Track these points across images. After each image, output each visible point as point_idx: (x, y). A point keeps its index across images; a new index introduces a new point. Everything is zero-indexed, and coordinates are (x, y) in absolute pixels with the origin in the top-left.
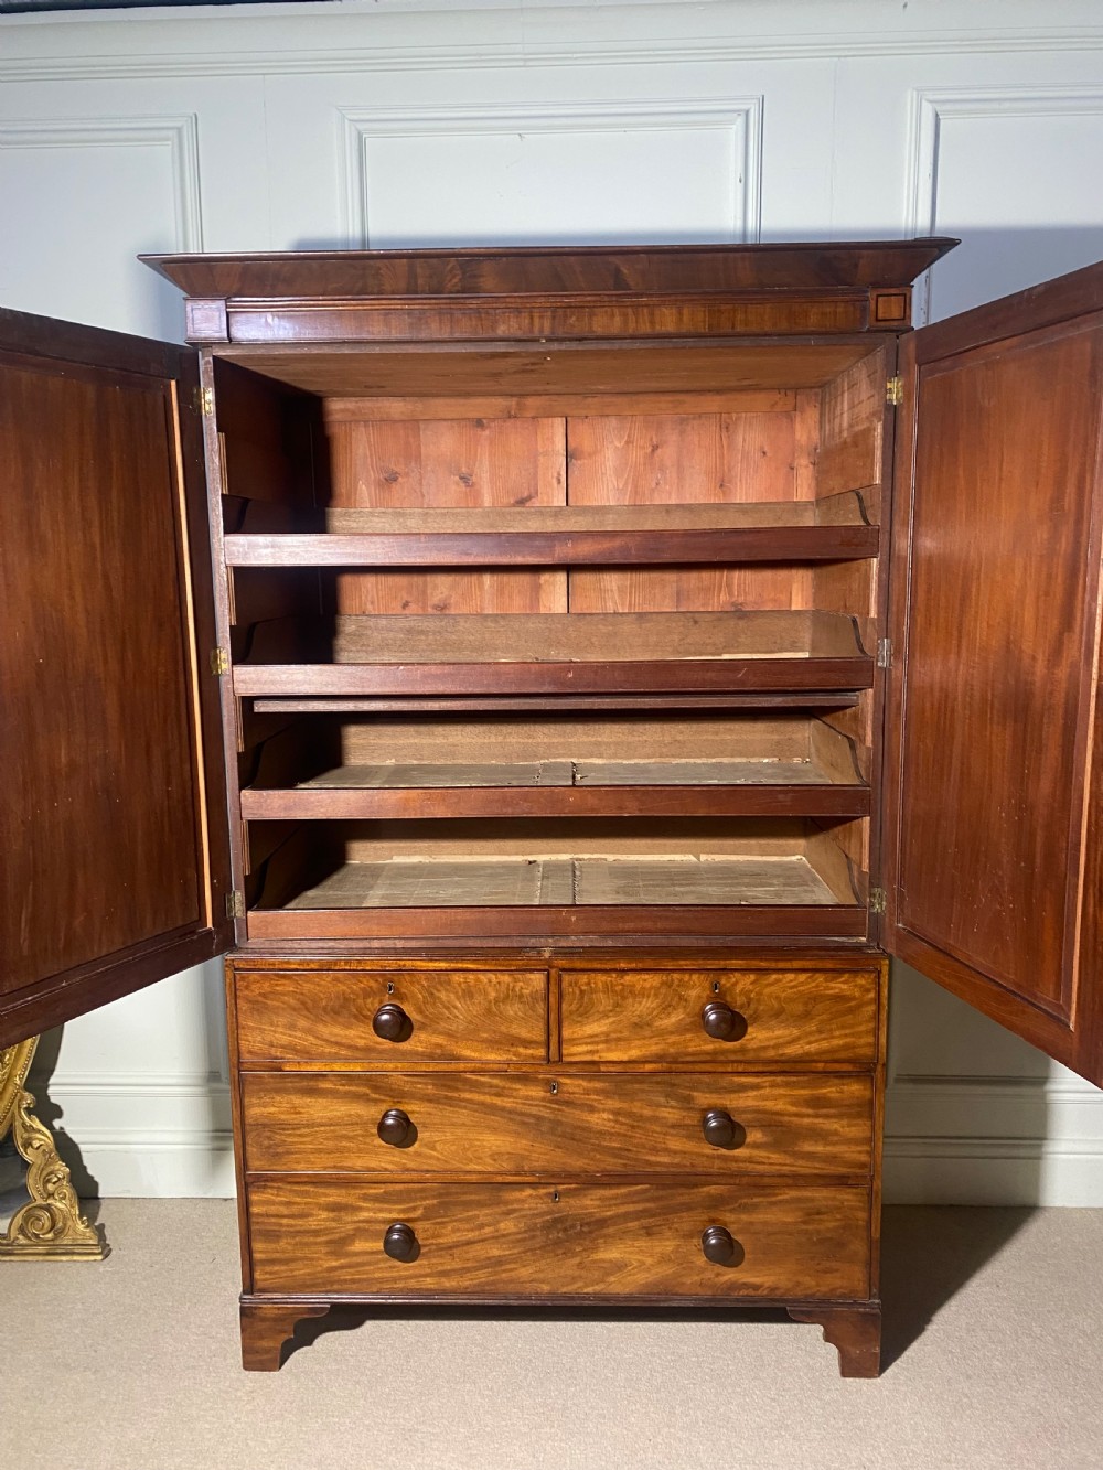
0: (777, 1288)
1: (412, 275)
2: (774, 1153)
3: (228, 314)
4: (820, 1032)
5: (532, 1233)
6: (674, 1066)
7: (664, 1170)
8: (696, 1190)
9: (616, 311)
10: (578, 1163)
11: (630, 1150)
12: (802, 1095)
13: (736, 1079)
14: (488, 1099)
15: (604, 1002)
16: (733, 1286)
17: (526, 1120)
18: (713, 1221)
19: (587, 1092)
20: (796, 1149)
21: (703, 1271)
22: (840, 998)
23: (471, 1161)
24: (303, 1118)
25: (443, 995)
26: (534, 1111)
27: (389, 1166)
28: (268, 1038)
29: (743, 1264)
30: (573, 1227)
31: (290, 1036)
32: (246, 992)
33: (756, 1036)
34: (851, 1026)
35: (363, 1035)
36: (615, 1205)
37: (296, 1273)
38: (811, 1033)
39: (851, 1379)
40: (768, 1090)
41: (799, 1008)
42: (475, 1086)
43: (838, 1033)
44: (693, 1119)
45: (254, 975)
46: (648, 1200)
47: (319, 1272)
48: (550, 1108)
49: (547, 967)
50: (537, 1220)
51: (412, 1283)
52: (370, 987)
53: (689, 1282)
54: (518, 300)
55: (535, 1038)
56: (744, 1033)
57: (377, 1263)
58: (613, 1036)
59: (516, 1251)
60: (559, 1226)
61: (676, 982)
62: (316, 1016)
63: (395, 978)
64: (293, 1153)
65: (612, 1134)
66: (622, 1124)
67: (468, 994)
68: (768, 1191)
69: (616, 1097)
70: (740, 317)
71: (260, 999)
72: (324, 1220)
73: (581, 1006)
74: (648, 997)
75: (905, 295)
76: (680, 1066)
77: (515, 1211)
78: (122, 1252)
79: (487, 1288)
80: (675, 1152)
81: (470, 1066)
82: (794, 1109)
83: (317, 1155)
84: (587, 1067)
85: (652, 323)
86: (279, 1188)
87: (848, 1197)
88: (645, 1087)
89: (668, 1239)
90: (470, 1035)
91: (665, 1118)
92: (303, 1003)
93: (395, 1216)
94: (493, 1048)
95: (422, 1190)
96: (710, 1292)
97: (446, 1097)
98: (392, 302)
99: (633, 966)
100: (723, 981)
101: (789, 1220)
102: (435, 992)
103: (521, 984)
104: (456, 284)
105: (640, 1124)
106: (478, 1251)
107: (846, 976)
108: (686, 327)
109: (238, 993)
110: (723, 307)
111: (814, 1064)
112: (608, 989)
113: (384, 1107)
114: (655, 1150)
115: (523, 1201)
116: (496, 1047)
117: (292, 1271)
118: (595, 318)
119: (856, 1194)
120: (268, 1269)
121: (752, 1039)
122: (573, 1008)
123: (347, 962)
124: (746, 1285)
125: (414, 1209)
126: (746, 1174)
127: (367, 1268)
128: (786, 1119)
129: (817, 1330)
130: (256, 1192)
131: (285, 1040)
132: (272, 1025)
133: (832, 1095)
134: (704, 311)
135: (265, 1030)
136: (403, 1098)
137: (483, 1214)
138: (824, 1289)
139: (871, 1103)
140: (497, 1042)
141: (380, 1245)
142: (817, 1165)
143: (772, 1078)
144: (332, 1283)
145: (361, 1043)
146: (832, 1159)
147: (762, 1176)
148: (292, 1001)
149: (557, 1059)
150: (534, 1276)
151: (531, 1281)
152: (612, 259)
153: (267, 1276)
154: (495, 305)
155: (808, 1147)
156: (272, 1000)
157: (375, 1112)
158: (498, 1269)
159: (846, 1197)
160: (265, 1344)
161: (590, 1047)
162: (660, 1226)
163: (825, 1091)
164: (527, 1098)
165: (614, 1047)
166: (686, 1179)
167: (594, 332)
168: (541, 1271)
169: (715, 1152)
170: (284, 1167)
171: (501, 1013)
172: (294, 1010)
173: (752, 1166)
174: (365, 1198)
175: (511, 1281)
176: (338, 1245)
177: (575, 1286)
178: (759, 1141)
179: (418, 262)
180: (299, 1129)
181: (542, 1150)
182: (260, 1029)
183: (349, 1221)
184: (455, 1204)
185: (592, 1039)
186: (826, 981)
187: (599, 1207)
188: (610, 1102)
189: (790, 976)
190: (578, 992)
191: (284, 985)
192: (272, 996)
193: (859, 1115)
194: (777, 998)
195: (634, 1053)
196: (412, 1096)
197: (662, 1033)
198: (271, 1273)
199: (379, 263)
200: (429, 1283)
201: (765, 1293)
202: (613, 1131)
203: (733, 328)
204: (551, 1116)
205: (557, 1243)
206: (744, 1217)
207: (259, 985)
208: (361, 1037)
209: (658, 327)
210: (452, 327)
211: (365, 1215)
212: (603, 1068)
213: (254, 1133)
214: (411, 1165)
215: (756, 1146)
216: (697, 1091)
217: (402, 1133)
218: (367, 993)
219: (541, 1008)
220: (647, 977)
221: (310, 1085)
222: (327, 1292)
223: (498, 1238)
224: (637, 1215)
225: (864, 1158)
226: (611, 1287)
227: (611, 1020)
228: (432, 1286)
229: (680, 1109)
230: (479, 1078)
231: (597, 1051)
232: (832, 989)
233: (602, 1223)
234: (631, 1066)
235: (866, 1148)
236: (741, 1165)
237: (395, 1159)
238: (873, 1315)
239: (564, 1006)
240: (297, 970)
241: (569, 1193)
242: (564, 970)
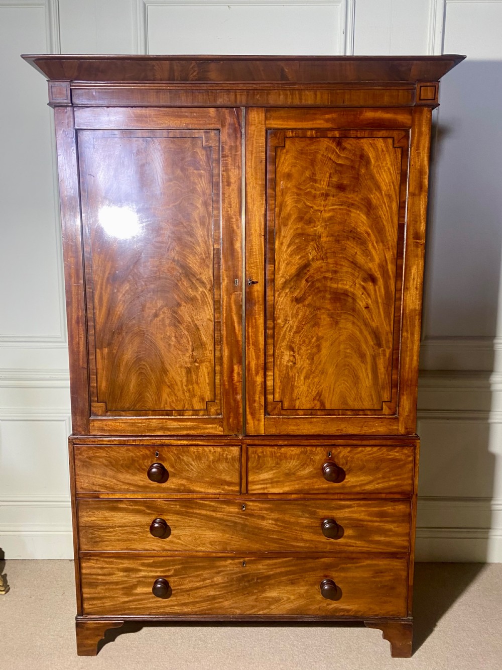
0: (360, 611)
1: (172, 70)
2: (358, 541)
3: (71, 89)
4: (383, 478)
5: (232, 583)
6: (307, 496)
7: (301, 550)
8: (317, 560)
9: (282, 93)
10: (256, 547)
11: (282, 540)
12: (373, 511)
13: (339, 502)
14: (209, 513)
15: (270, 462)
16: (336, 610)
17: (229, 524)
18: (326, 576)
19: (261, 509)
20: (370, 539)
21: (320, 602)
22: (394, 460)
23: (199, 545)
24: (111, 523)
25: (185, 458)
26: (233, 519)
27: (156, 548)
28: (91, 482)
29: (342, 598)
30: (253, 579)
31: (103, 479)
32: (80, 457)
33: (351, 480)
34: (400, 475)
35: (142, 479)
36: (275, 568)
37: (105, 605)
38: (379, 479)
39: (397, 658)
40: (356, 508)
41: (373, 465)
42: (202, 506)
43: (393, 479)
44: (316, 523)
45: (84, 447)
46: (292, 566)
47: (118, 604)
48: (241, 518)
49: (240, 444)
50: (234, 576)
51: (168, 610)
52: (146, 454)
53: (313, 608)
54: (229, 85)
55: (234, 481)
56: (344, 478)
57: (149, 599)
58: (275, 480)
59: (223, 592)
60: (246, 579)
61: (309, 452)
62: (117, 469)
63: (160, 449)
64: (104, 541)
65: (274, 531)
66: (279, 526)
67: (199, 457)
68: (355, 561)
69: (276, 512)
70: (347, 97)
71: (87, 460)
72: (121, 577)
73: (258, 464)
74: (294, 459)
75: (435, 86)
76: (310, 496)
77: (222, 571)
78: (15, 590)
79: (207, 612)
80: (307, 541)
81: (200, 496)
82: (370, 518)
83: (117, 542)
84: (262, 497)
85: (301, 99)
86: (97, 559)
87: (397, 564)
88: (291, 506)
89: (302, 586)
90: (200, 479)
91: (302, 523)
92: (110, 462)
93: (159, 574)
94: (211, 487)
95: (174, 561)
96: (324, 614)
97: (187, 512)
98: (161, 85)
99: (286, 443)
100: (333, 451)
101: (366, 576)
102: (180, 456)
103: (226, 452)
104: (195, 76)
105: (288, 526)
106: (203, 592)
107: (398, 448)
108: (319, 102)
109: (75, 457)
110: (338, 91)
111: (380, 495)
112: (272, 455)
113: (153, 517)
114: (296, 539)
115: (226, 566)
116: (213, 486)
117: (103, 603)
118: (269, 96)
119: (402, 562)
120: (91, 603)
121: (348, 482)
122: (255, 464)
123: (134, 441)
124: (343, 610)
125: (169, 570)
126: (345, 552)
127: (143, 602)
128: (365, 523)
129: (379, 633)
130: (85, 562)
131: (101, 481)
132: (94, 473)
133: (390, 511)
134: (328, 94)
135: (90, 476)
136: (163, 512)
137: (205, 573)
138: (383, 612)
139: (410, 514)
140: (214, 483)
141: (150, 590)
142: (381, 547)
143: (357, 502)
144: (125, 610)
145: (141, 483)
146: (388, 544)
147: (352, 553)
148: (104, 461)
149: (245, 492)
150: (233, 605)
151: (231, 608)
152: (279, 63)
153: (91, 606)
154: (216, 88)
155: (377, 538)
156: (94, 460)
157: (148, 520)
158: (213, 602)
159: (395, 564)
160: (89, 642)
161: (263, 486)
162: (298, 579)
163: (385, 508)
164: (230, 512)
165: (275, 485)
166: (314, 554)
167: (269, 103)
168: (236, 603)
169: (328, 541)
170: (100, 549)
171: (216, 468)
172: (106, 466)
173: (347, 547)
174: (143, 565)
175: (220, 608)
176: (128, 590)
177: (253, 611)
178: (350, 535)
179: (174, 62)
180: (108, 528)
181: (238, 540)
182: (87, 476)
183: (134, 577)
184: (190, 568)
185: (264, 481)
186: (387, 451)
187: (266, 569)
188: (273, 514)
189: (369, 449)
190: (257, 457)
191: (100, 452)
192: (93, 458)
193: (403, 521)
194: (362, 460)
195: (286, 489)
196: (168, 512)
197: (300, 478)
198: (92, 605)
199: (154, 63)
200: (177, 609)
201: (352, 614)
202: (274, 529)
203: (343, 102)
204: (242, 522)
205: (245, 588)
206: (342, 574)
207: (86, 452)
208: (141, 480)
209: (303, 101)
210: (193, 99)
211: (143, 574)
212: (270, 497)
213: (84, 531)
214: (167, 547)
215: (349, 537)
216: (318, 508)
217: (162, 531)
218: (145, 457)
219: (237, 465)
220: (293, 449)
221: (114, 505)
222: (122, 615)
223: (212, 586)
224: (287, 573)
225: (406, 544)
226: (272, 611)
227: (274, 471)
228: (178, 611)
229: (310, 518)
230: (203, 502)
231: (267, 488)
232: (390, 455)
233: (268, 577)
234: (285, 495)
235: (408, 539)
236: (341, 547)
237: (159, 544)
238: (409, 625)
239: (250, 464)
240: (107, 445)
241: (250, 562)
242: (249, 445)
